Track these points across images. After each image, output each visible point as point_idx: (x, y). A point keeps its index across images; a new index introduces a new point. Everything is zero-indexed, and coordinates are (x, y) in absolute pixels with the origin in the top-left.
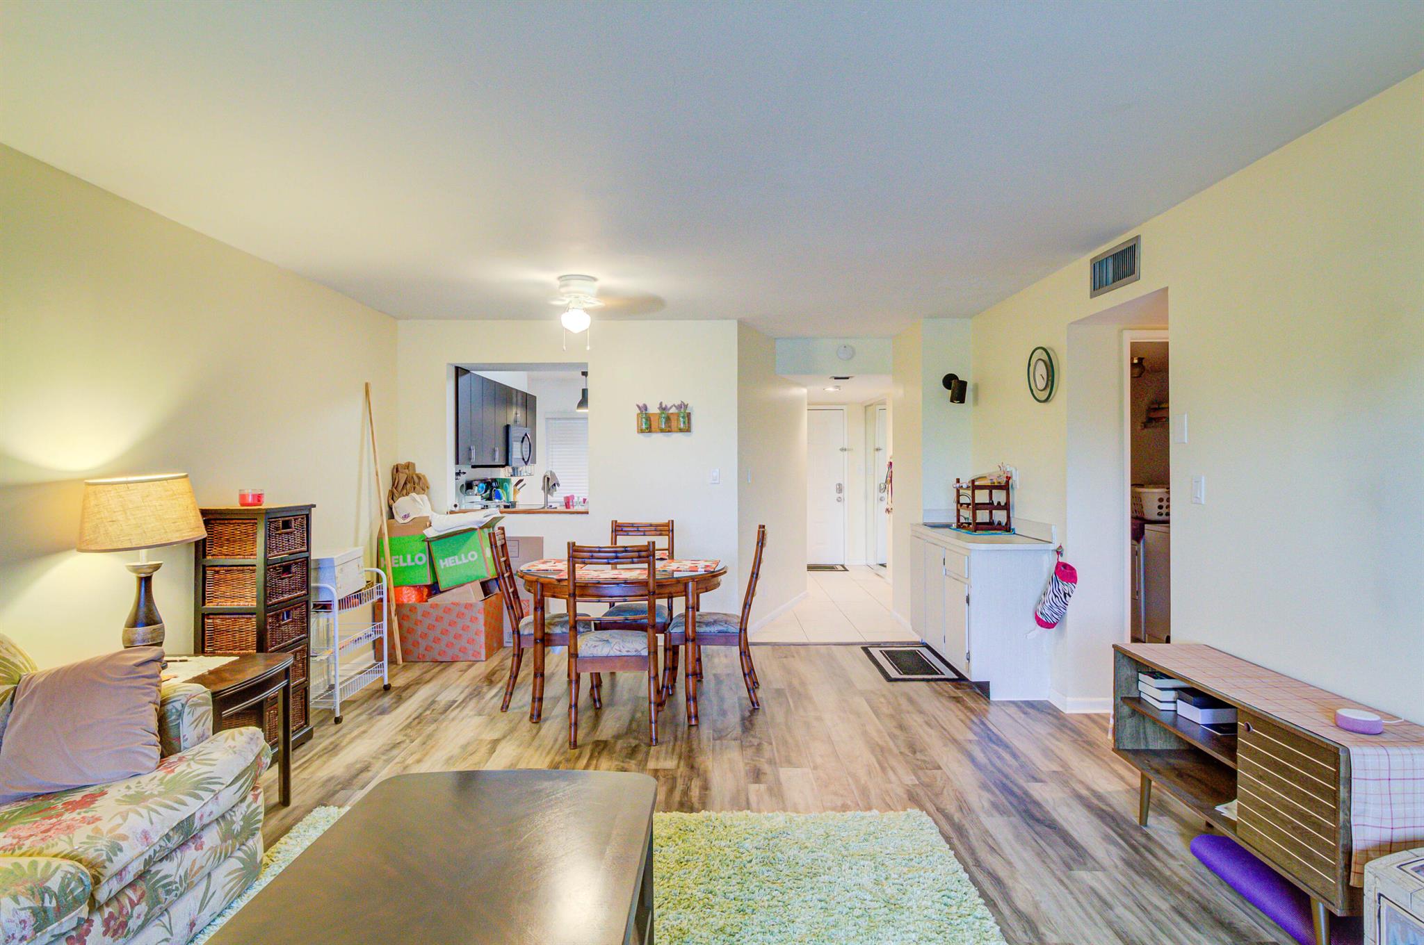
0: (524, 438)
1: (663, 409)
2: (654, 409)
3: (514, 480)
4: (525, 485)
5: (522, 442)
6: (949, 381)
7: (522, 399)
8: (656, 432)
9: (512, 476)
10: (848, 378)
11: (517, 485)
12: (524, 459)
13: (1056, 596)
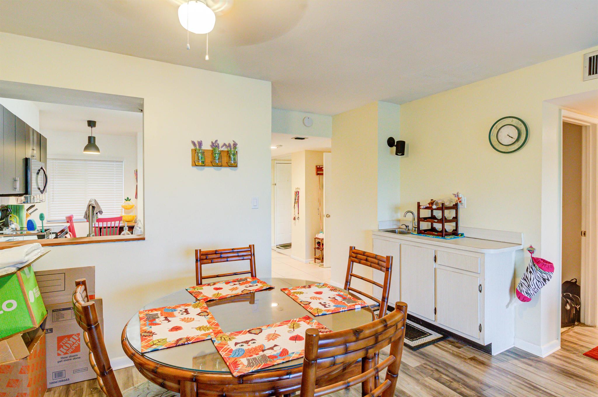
0: (39, 170)
1: (215, 145)
2: (207, 146)
3: (26, 206)
4: (37, 209)
5: (38, 173)
6: (391, 142)
7: (37, 138)
8: (209, 166)
9: (24, 202)
10: (304, 139)
11: (28, 210)
12: (39, 189)
13: (539, 281)
